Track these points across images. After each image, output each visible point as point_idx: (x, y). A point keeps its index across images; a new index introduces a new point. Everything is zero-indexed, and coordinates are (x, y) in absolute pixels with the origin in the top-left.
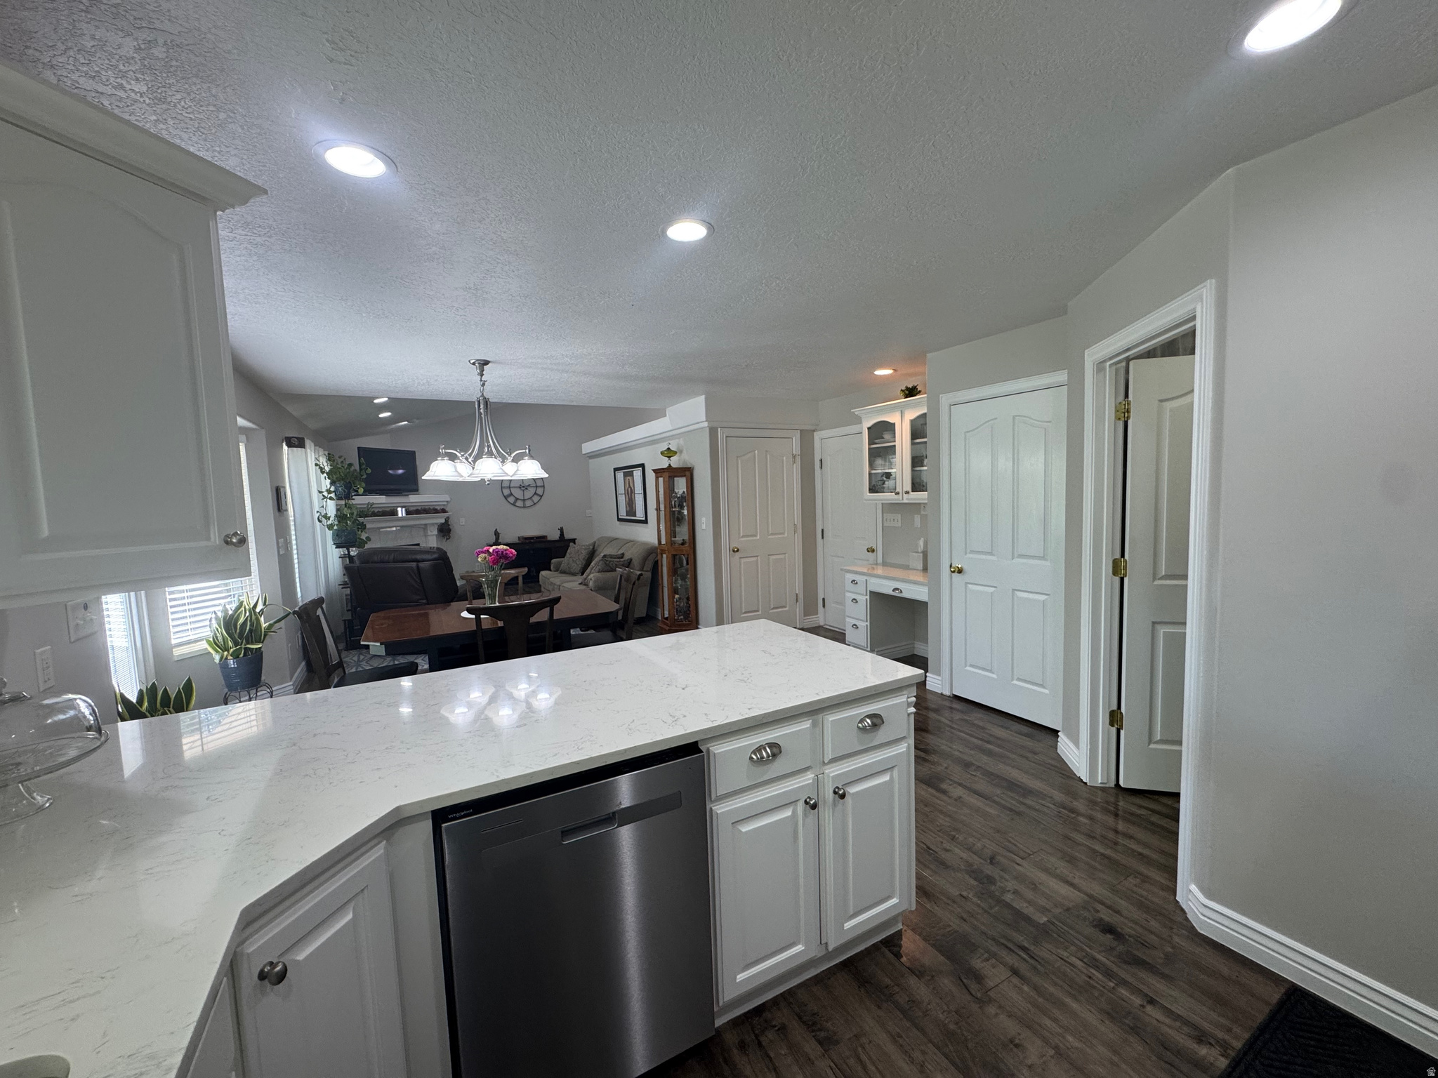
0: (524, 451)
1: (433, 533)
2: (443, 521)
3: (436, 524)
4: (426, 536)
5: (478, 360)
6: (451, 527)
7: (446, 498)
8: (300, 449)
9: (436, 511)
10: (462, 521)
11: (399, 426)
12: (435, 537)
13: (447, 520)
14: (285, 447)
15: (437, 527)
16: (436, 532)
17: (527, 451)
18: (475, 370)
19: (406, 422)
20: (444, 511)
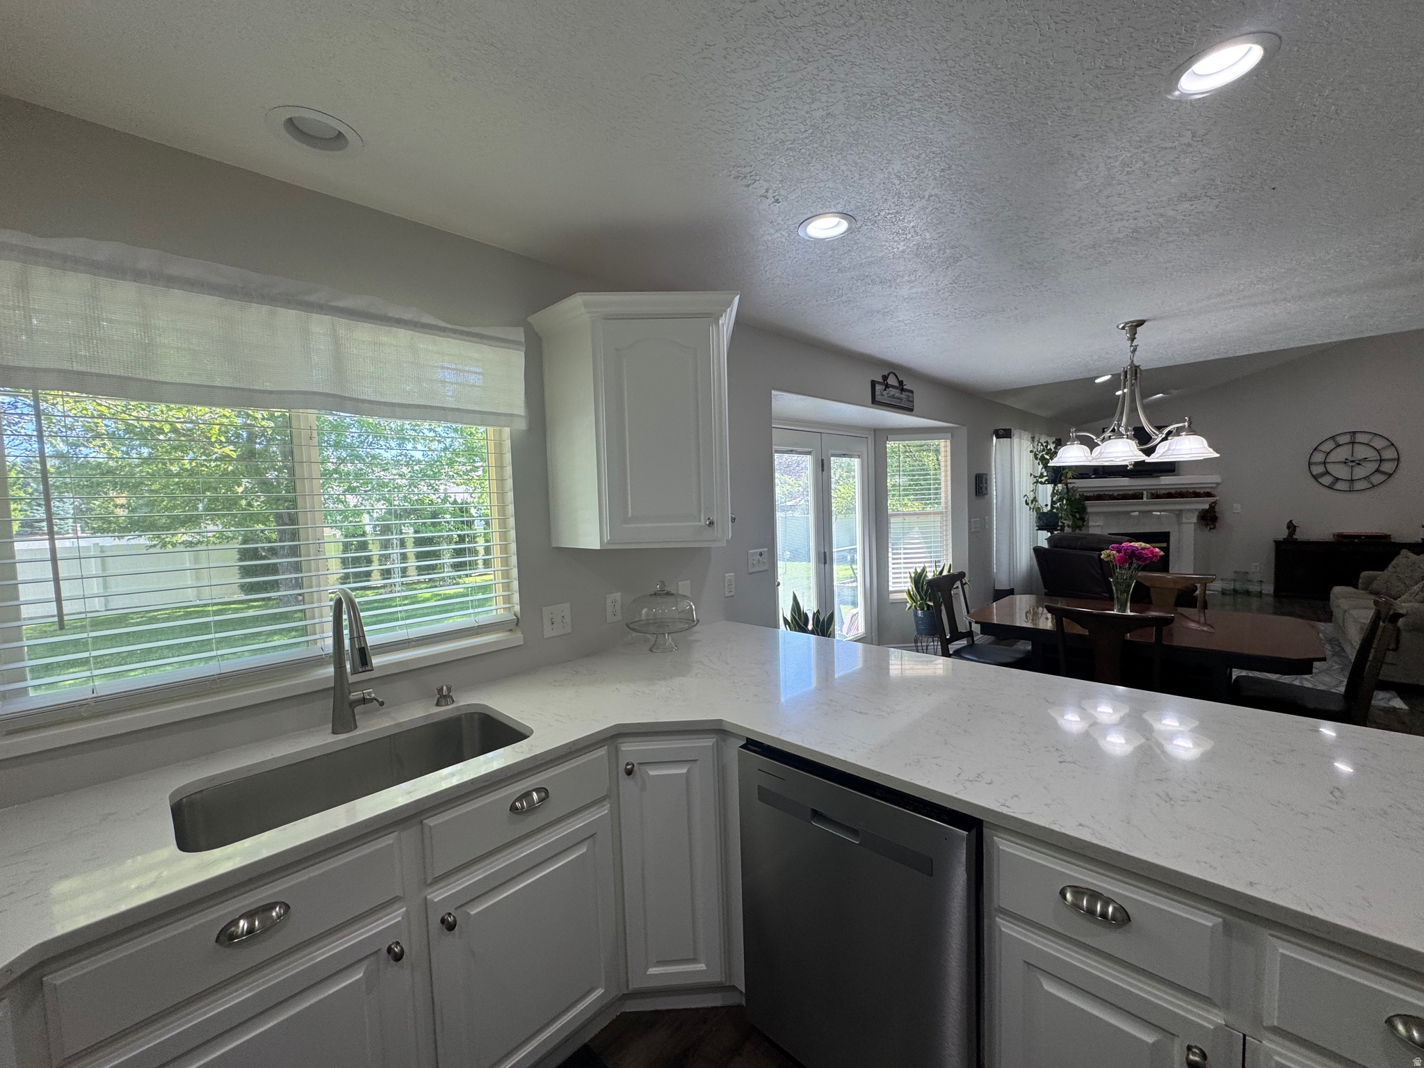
0: (1181, 425)
1: (1190, 521)
2: (1207, 507)
3: (1196, 510)
4: (1180, 523)
5: (1126, 323)
6: (1218, 515)
7: (1215, 478)
8: (1005, 439)
9: (1197, 495)
10: (1237, 507)
11: (1155, 399)
12: (1193, 525)
13: (1212, 507)
14: (994, 438)
15: (1197, 514)
16: (1195, 520)
17: (1186, 424)
18: (1125, 335)
19: (1161, 395)
20: (1208, 495)
